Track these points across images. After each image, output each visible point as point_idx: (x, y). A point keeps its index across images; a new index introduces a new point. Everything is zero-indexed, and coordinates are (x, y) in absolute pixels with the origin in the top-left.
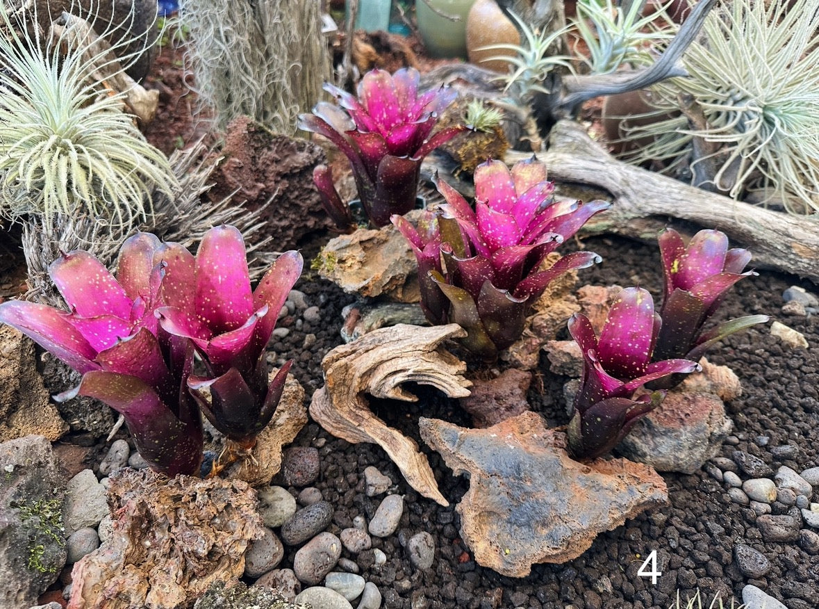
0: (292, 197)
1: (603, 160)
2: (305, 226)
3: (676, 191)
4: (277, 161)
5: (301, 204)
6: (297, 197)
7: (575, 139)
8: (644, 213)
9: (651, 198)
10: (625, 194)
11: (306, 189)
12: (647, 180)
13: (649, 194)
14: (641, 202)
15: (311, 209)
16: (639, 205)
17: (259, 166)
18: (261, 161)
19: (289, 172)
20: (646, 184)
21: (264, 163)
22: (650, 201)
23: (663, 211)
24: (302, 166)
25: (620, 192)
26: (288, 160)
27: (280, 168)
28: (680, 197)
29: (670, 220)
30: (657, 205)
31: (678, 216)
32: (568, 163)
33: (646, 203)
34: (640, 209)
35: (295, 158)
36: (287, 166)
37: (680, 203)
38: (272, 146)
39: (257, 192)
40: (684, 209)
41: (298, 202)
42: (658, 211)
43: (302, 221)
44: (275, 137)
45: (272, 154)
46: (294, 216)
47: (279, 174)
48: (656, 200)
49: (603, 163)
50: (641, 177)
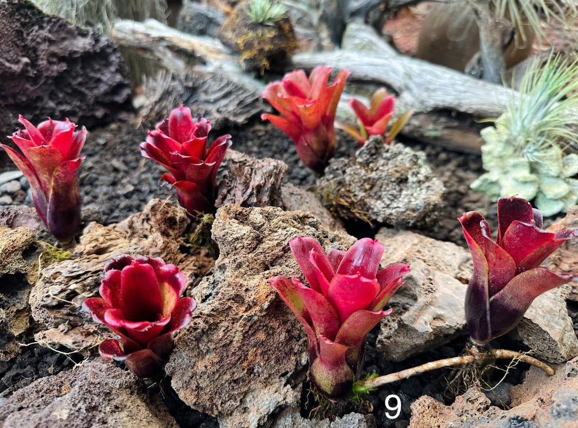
0: (74, 83)
1: (387, 56)
2: (93, 117)
3: (459, 83)
4: (51, 42)
5: (87, 92)
6: (80, 84)
7: (362, 39)
8: (427, 107)
9: (434, 90)
10: (408, 88)
11: (92, 78)
12: (429, 73)
13: (432, 87)
14: (425, 95)
15: (100, 100)
16: (421, 98)
17: (28, 42)
18: (30, 38)
19: (67, 55)
20: (429, 77)
21: (33, 40)
22: (433, 94)
23: (446, 104)
24: (82, 51)
25: (403, 87)
26: (66, 43)
27: (54, 49)
28: (463, 89)
29: (453, 114)
30: (439, 98)
31: (462, 109)
32: (353, 61)
33: (430, 97)
34: (422, 102)
35: (75, 42)
36: (65, 49)
37: (463, 95)
38: (45, 25)
39: (21, 66)
40: (467, 101)
41: (83, 89)
42: (441, 104)
43: (90, 110)
44: (48, 16)
45: (44, 33)
46: (78, 104)
47: (53, 55)
48: (439, 93)
49: (386, 59)
50: (423, 71)
